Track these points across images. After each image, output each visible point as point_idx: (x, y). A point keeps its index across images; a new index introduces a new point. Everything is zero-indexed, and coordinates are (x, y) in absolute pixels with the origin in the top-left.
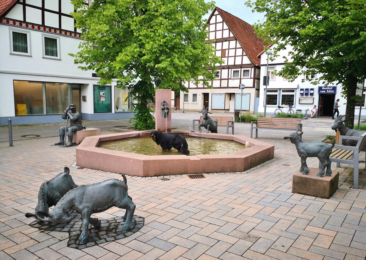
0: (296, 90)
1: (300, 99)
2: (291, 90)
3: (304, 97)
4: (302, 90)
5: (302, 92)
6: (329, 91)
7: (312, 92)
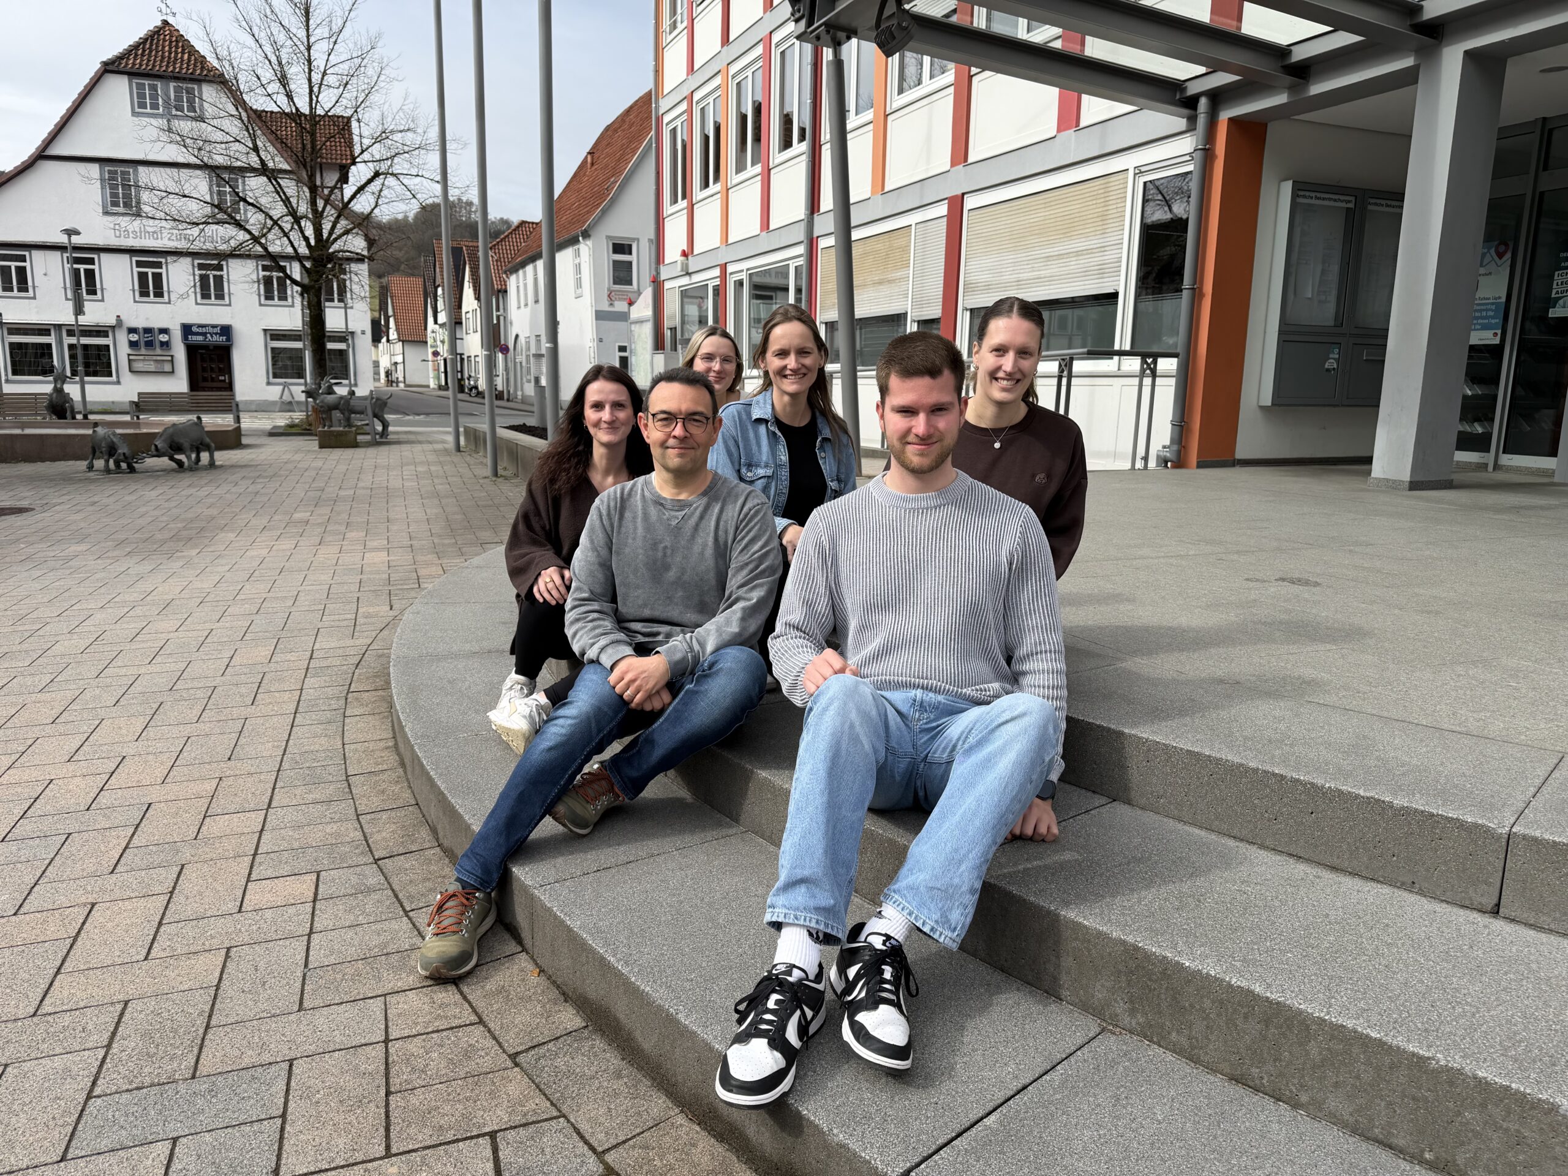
0: (114, 332)
1: (131, 357)
2: (97, 331)
3: (143, 351)
4: (132, 330)
5: (134, 337)
6: (212, 337)
7: (164, 338)
